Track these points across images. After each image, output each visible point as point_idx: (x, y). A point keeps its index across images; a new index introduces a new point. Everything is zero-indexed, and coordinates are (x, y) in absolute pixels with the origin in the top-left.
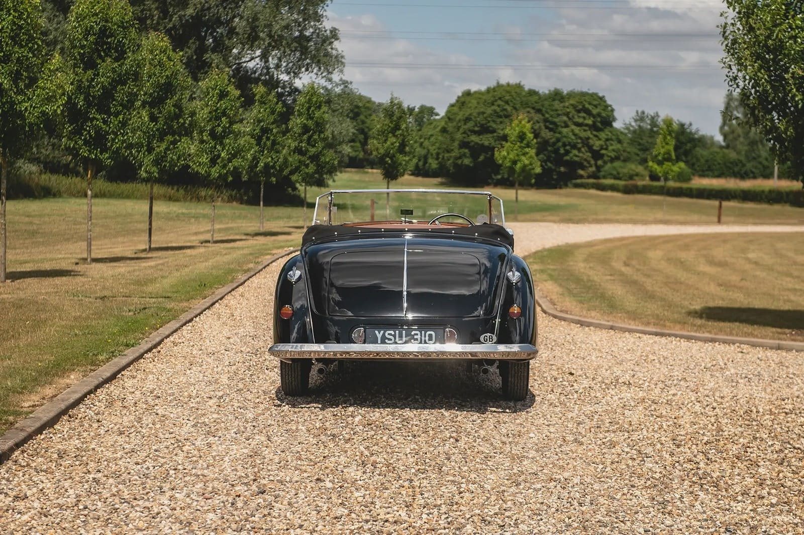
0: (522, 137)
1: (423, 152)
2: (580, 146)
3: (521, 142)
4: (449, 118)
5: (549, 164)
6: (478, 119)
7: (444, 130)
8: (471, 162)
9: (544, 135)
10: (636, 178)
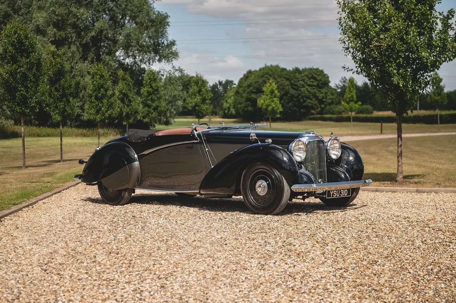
1: (228, 105)
2: (311, 97)
3: (272, 95)
4: (240, 86)
5: (295, 108)
6: (255, 85)
7: (237, 92)
8: (252, 109)
9: (291, 93)
10: (342, 113)
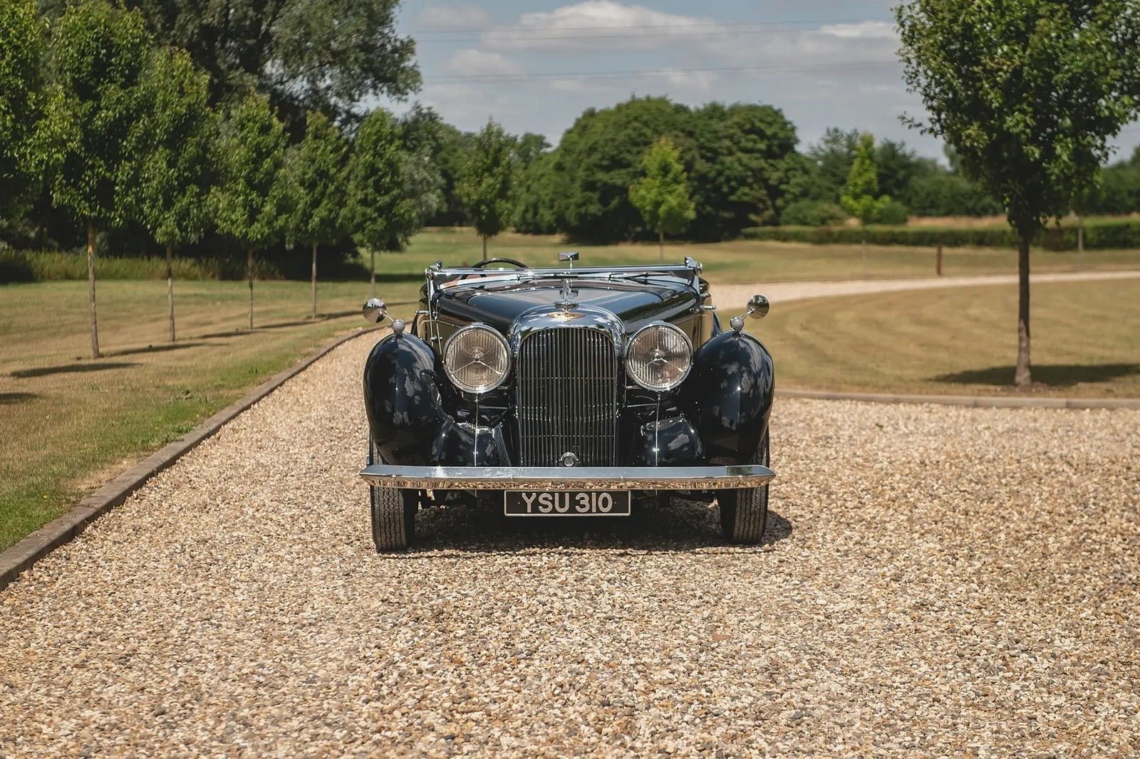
0: (665, 169)
1: (533, 199)
2: (750, 180)
3: (665, 176)
4: (566, 150)
5: (709, 209)
6: (607, 149)
7: (560, 167)
8: (599, 210)
9: (699, 168)
10: (831, 222)
